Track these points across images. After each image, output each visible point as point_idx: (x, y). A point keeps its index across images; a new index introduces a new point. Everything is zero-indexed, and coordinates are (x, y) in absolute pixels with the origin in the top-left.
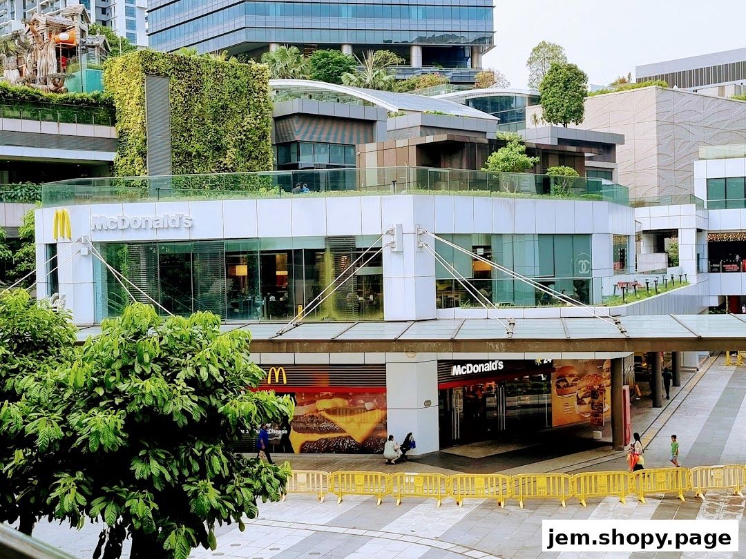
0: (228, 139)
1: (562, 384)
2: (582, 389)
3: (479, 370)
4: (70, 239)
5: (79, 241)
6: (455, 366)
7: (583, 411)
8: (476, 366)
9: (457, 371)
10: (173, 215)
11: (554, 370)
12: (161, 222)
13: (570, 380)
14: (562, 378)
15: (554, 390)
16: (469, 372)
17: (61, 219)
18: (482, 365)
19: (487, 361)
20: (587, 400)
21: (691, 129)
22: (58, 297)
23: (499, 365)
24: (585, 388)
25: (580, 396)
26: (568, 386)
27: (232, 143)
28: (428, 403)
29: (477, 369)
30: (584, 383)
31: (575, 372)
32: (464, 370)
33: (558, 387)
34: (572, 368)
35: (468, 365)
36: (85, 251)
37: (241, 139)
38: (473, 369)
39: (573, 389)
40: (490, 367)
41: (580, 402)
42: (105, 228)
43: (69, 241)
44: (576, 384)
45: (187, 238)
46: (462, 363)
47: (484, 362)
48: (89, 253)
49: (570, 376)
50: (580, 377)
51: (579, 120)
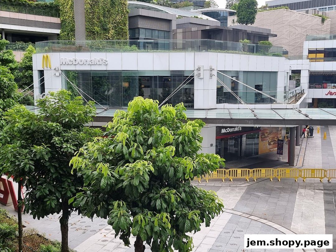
0: (110, 26)
1: (263, 136)
2: (271, 139)
3: (232, 131)
4: (51, 68)
5: (55, 69)
6: (223, 129)
7: (271, 148)
8: (231, 129)
9: (223, 131)
10: (98, 59)
11: (261, 130)
12: (93, 62)
13: (266, 135)
14: (263, 134)
15: (260, 139)
16: (228, 131)
17: (46, 59)
18: (233, 128)
19: (235, 127)
20: (272, 143)
21: (297, 28)
22: (45, 95)
23: (240, 128)
24: (272, 138)
25: (270, 141)
26: (265, 137)
27: (111, 27)
28: (212, 145)
29: (231, 130)
30: (271, 136)
31: (268, 131)
32: (226, 131)
33: (262, 138)
34: (267, 130)
35: (228, 128)
36: (57, 74)
37: (115, 26)
38: (230, 130)
39: (267, 138)
40: (236, 129)
41: (270, 144)
42: (67, 63)
43: (49, 69)
44: (268, 137)
45: (105, 69)
46: (226, 128)
47: (234, 127)
48: (60, 75)
49: (266, 133)
50: (270, 133)
51: (252, 22)
